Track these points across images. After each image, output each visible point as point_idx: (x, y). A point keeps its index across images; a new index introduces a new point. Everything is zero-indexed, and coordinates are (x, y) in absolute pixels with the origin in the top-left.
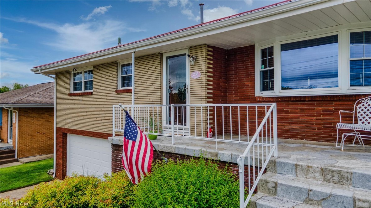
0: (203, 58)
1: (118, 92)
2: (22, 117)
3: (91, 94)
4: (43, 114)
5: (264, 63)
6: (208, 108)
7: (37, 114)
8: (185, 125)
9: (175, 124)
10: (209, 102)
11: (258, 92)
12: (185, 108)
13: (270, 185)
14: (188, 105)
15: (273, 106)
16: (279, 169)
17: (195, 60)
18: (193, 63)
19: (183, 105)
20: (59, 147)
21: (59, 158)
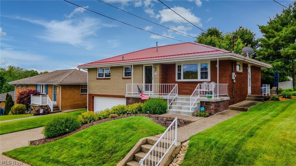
0: (158, 69)
1: (123, 78)
2: (63, 90)
3: (110, 79)
4: (72, 88)
5: (178, 70)
6: (161, 85)
7: (69, 88)
8: (152, 91)
9: (150, 91)
10: (160, 83)
11: (177, 80)
12: (152, 85)
13: (175, 102)
14: (153, 84)
15: (177, 84)
16: (178, 99)
17: (156, 68)
18: (155, 69)
19: (151, 84)
20: (90, 103)
21: (90, 108)
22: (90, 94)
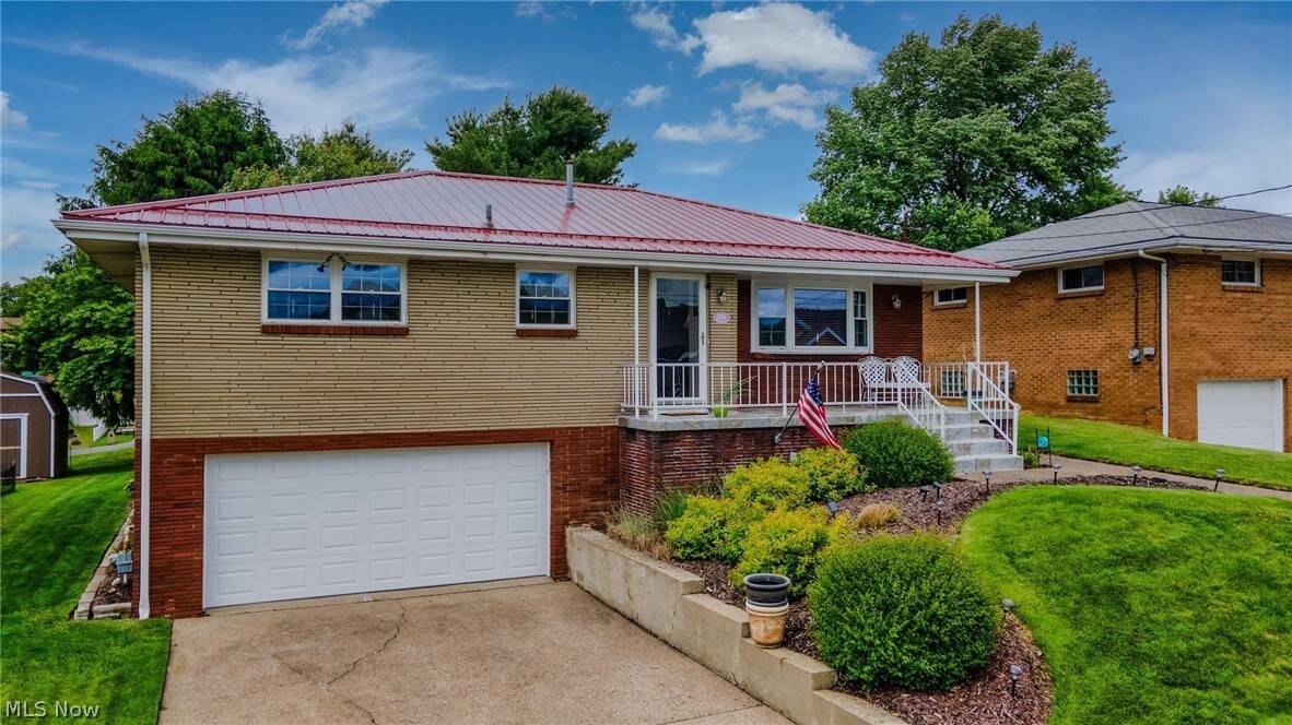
0: (734, 296)
3: (403, 332)
8: (697, 396)
11: (757, 348)
17: (722, 295)
20: (176, 506)
21: (176, 548)
22: (175, 441)
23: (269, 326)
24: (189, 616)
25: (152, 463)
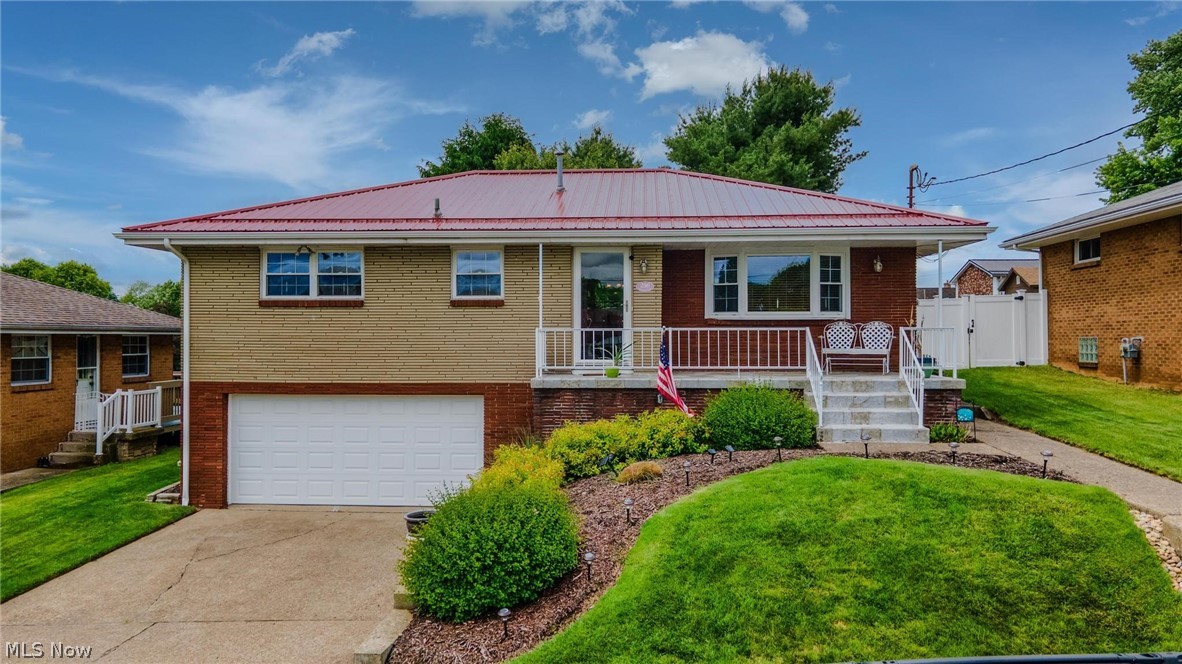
3: (360, 304)
11: (709, 313)
15: (808, 329)
20: (206, 429)
21: (205, 458)
22: (205, 383)
23: (266, 302)
24: (215, 508)
25: (191, 398)
